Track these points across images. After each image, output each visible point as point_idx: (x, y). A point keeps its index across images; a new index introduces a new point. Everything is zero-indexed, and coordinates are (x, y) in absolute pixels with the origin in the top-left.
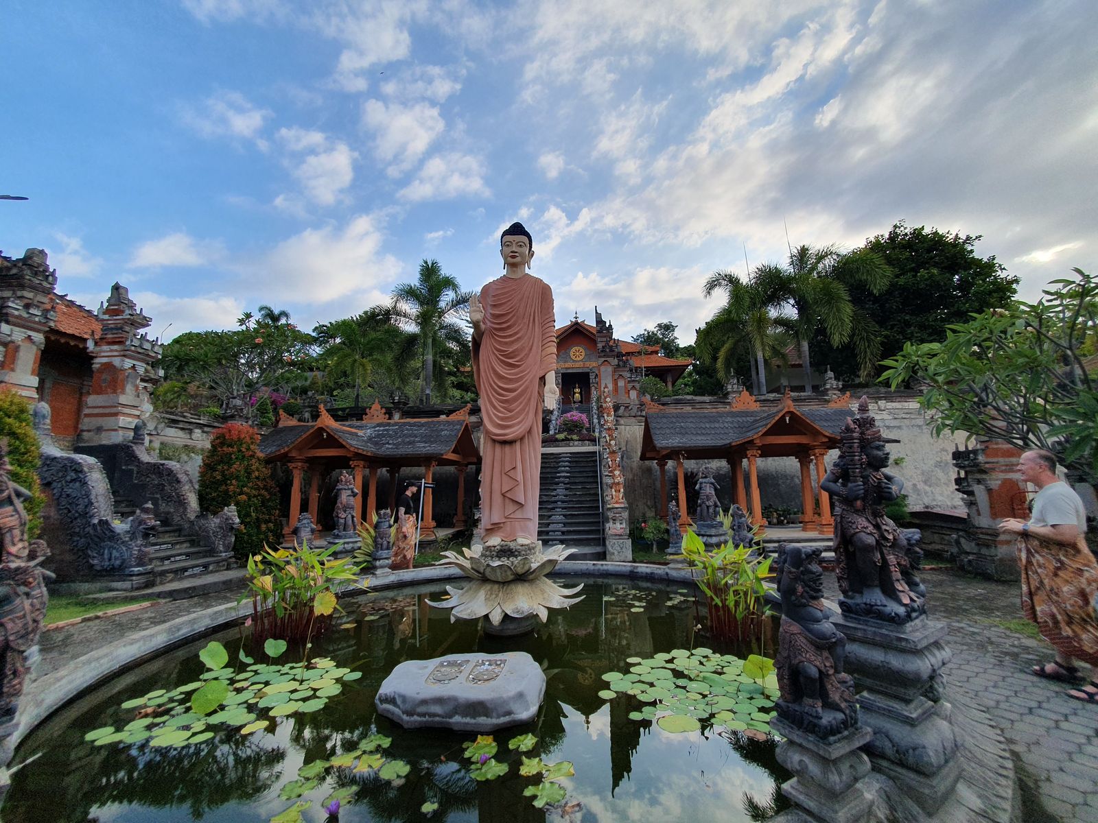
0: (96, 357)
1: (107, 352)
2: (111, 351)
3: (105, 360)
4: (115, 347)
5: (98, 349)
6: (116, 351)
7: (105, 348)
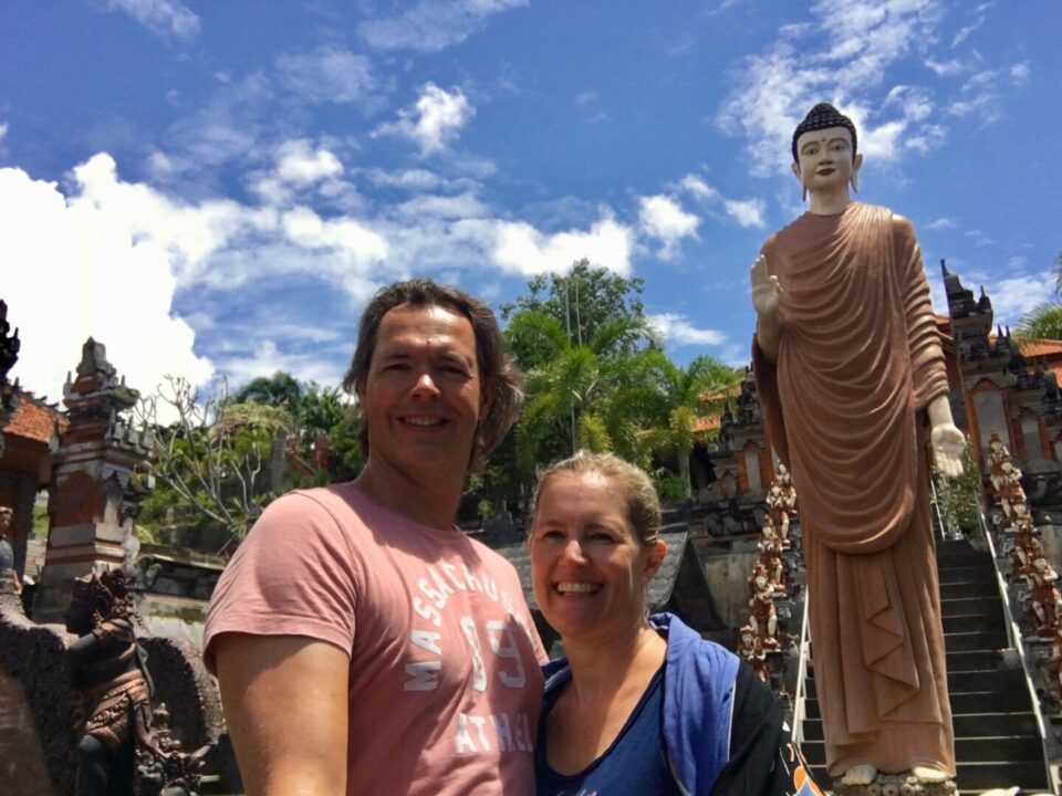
0: (62, 464)
1: (78, 453)
2: (84, 451)
3: (73, 468)
4: (89, 445)
5: (64, 450)
6: (90, 450)
7: (75, 447)
